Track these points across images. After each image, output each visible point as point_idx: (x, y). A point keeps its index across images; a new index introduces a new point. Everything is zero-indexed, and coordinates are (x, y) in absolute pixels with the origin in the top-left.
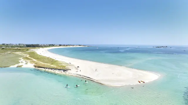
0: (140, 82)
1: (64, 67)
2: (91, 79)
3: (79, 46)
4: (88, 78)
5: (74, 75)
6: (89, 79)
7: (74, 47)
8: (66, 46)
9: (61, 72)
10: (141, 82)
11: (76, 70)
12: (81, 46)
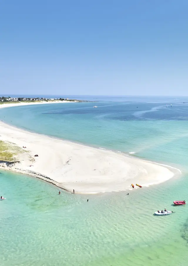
0: (133, 187)
1: (11, 155)
2: (51, 181)
3: (60, 102)
4: (48, 178)
5: (24, 172)
6: (48, 180)
7: (49, 102)
8: (33, 101)
9: (3, 166)
10: (135, 186)
11: (31, 163)
12: (64, 102)
